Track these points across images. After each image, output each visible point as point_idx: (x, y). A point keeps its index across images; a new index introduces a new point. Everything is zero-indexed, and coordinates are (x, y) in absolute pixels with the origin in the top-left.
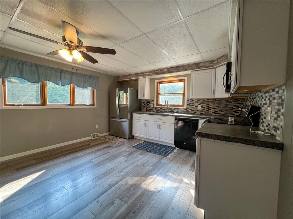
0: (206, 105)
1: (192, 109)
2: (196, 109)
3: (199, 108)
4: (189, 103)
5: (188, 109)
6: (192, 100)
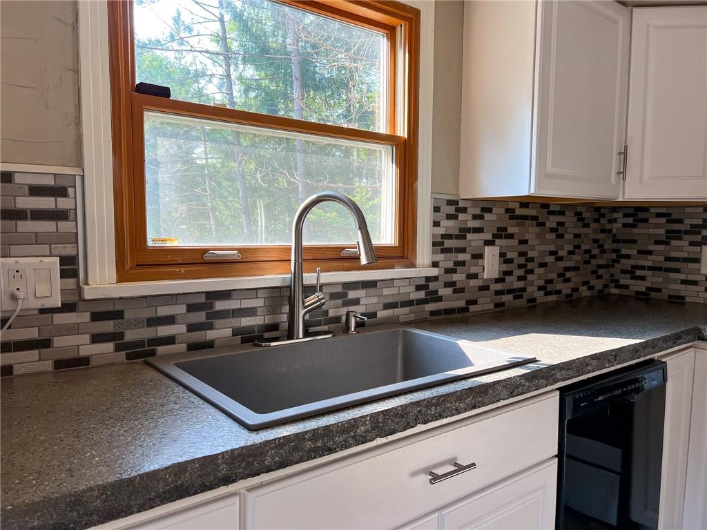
0: (514, 242)
1: (455, 277)
2: (475, 276)
3: (491, 265)
4: (441, 231)
5: (436, 278)
6: (456, 207)
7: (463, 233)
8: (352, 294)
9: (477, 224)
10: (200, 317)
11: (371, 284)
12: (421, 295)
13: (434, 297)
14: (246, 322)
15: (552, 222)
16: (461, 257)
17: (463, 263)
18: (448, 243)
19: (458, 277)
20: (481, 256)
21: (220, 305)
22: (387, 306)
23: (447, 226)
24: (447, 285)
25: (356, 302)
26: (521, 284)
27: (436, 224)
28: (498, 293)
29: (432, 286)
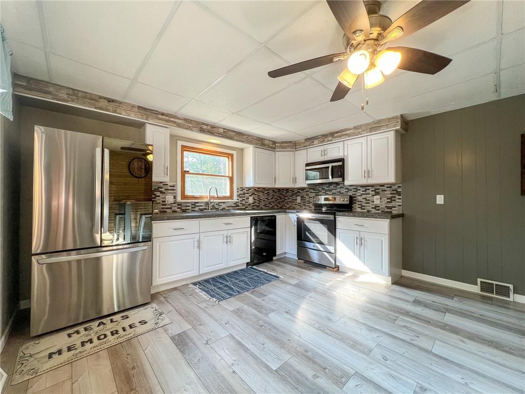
0: (256, 196)
2: (247, 202)
3: (251, 200)
4: (239, 193)
5: (238, 202)
6: (242, 189)
7: (244, 194)
8: (220, 204)
9: (247, 192)
10: (193, 206)
11: (224, 203)
12: (235, 205)
13: (238, 206)
14: (201, 208)
15: (266, 192)
16: (244, 198)
17: (244, 200)
18: (241, 196)
19: (243, 202)
20: (248, 198)
21: (197, 204)
22: (227, 207)
23: (240, 192)
24: (241, 204)
25: (221, 206)
26: (259, 205)
27: (238, 192)
28: (253, 206)
29: (237, 204)
